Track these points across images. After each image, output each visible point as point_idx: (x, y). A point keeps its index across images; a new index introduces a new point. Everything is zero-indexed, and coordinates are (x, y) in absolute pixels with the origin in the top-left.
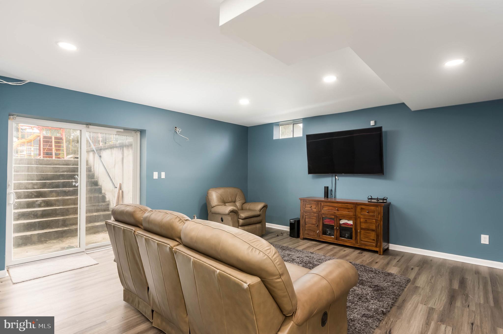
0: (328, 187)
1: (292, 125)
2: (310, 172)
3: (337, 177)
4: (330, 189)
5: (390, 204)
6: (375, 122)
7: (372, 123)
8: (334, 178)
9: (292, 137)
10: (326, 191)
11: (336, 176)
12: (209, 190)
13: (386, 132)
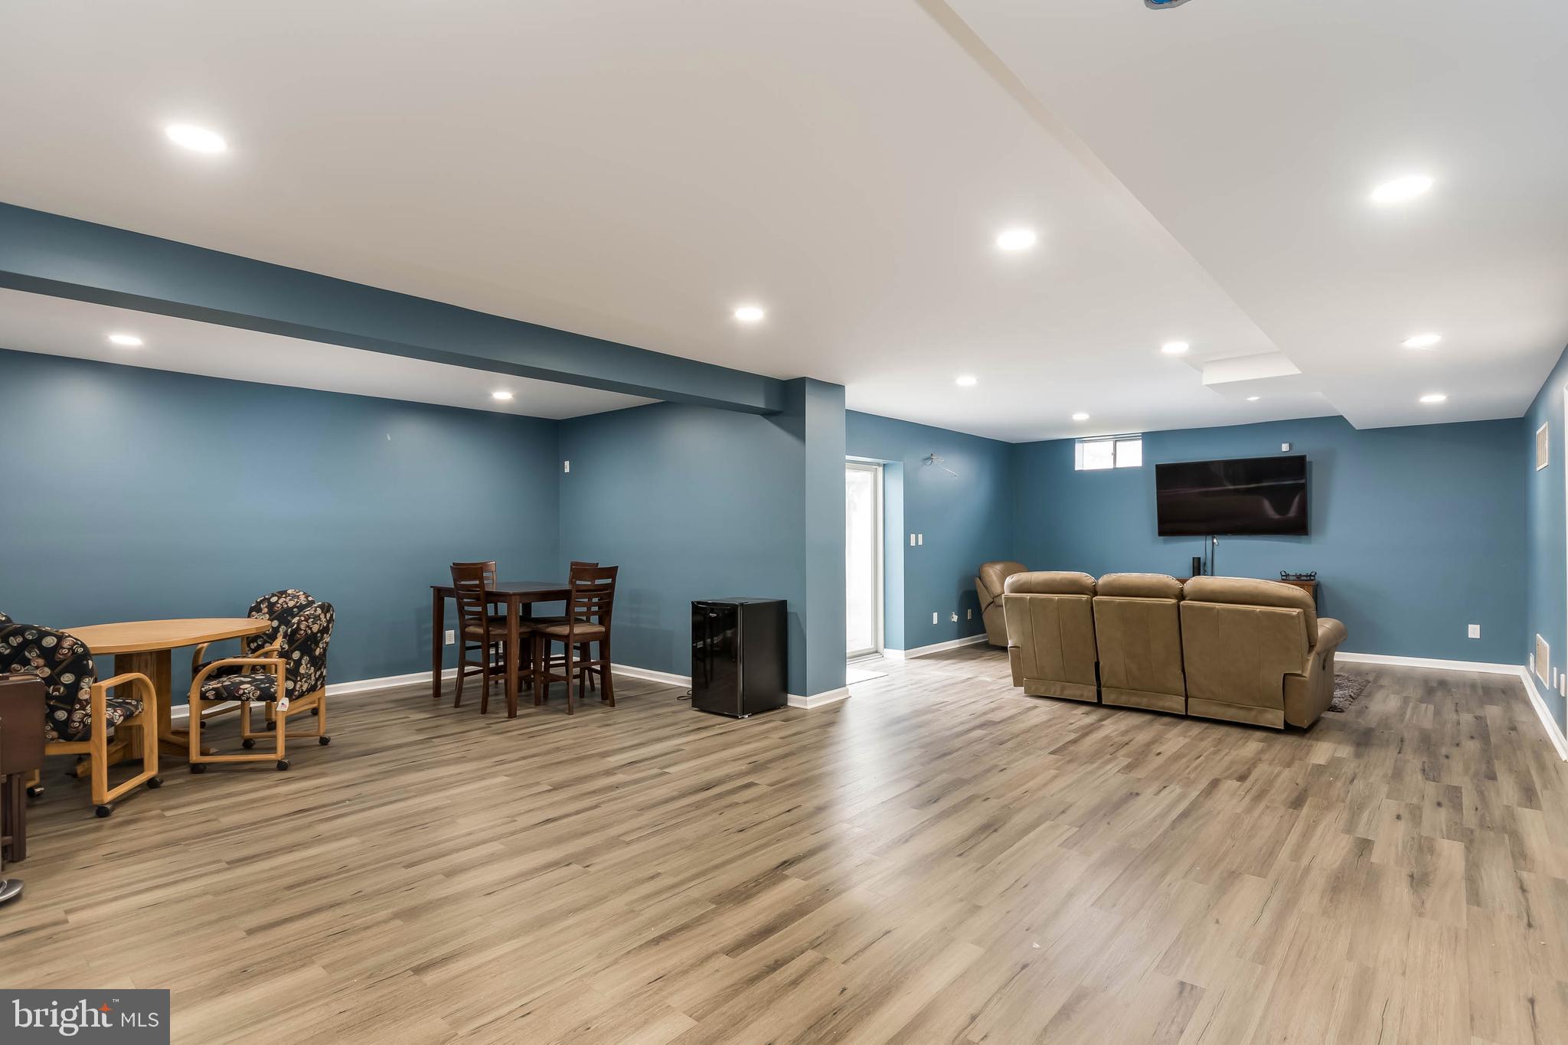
0: (1200, 558)
1: (1111, 443)
2: (1159, 535)
3: (1215, 541)
4: (1202, 561)
5: (1319, 582)
6: (1291, 446)
7: (1285, 447)
8: (1209, 542)
9: (1110, 466)
10: (1196, 565)
11: (1213, 538)
12: (983, 565)
13: (1311, 462)
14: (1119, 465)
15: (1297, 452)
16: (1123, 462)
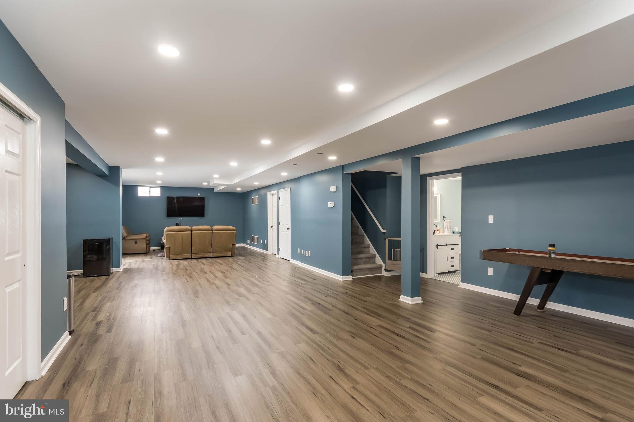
1: (149, 188)
2: (167, 217)
3: (181, 218)
7: (199, 194)
9: (148, 195)
14: (151, 195)
15: (202, 196)
16: (153, 194)
